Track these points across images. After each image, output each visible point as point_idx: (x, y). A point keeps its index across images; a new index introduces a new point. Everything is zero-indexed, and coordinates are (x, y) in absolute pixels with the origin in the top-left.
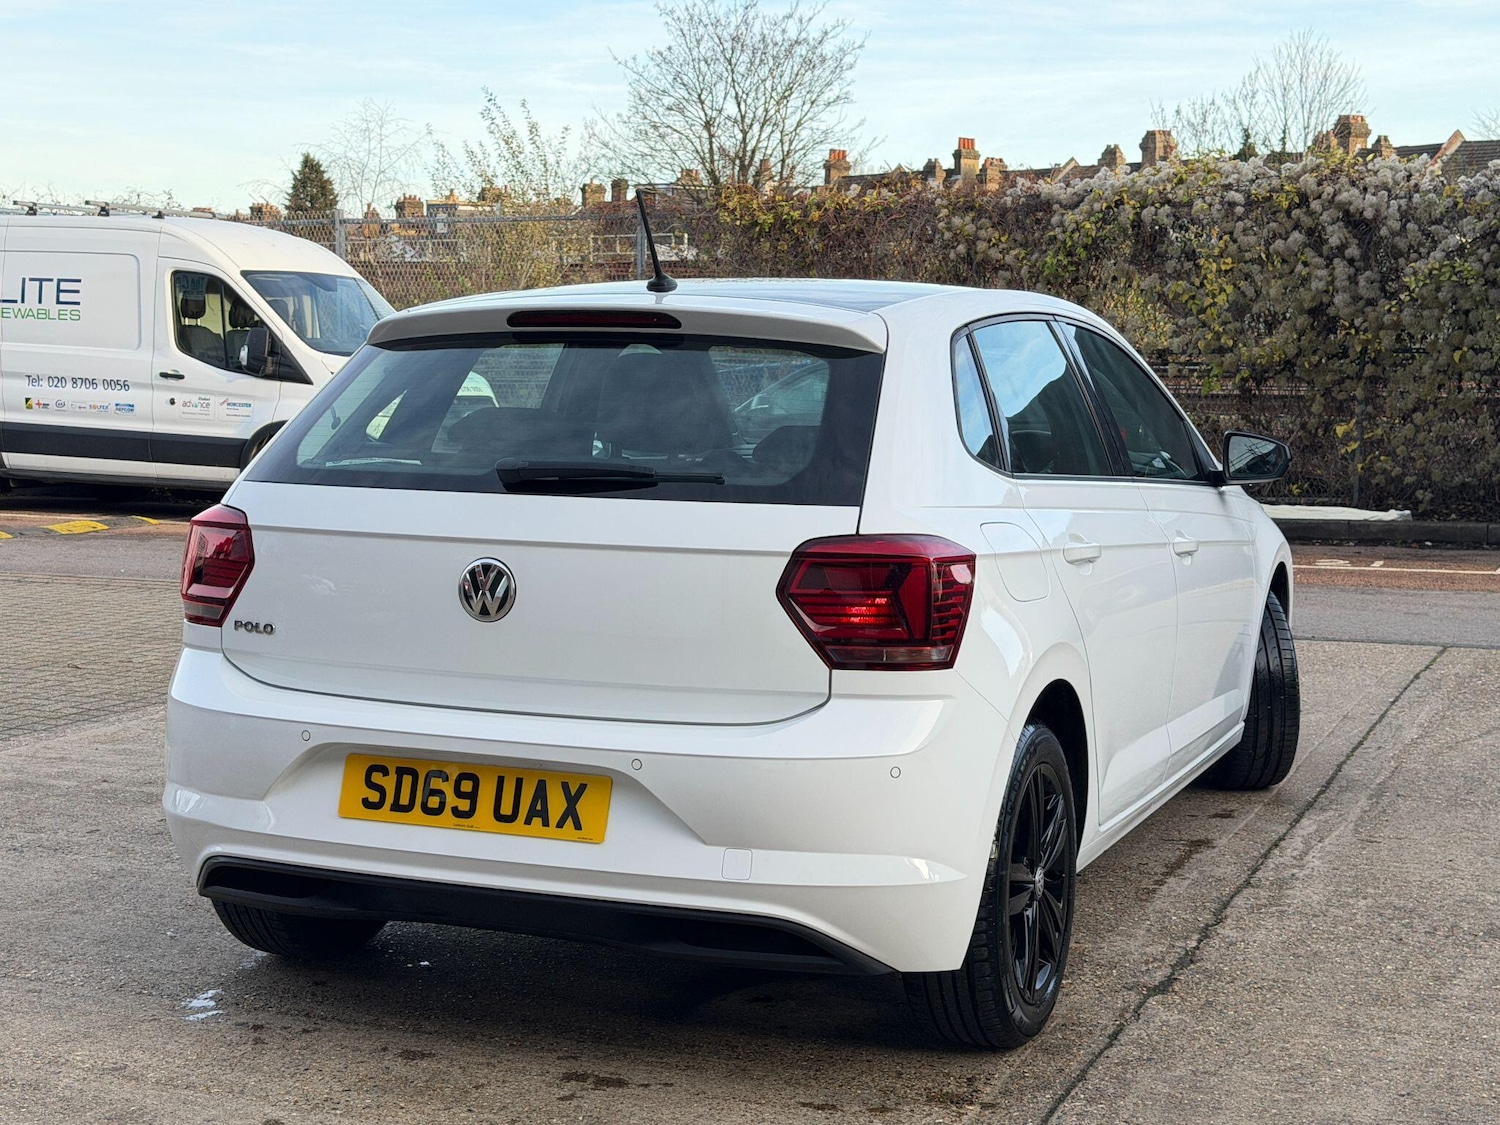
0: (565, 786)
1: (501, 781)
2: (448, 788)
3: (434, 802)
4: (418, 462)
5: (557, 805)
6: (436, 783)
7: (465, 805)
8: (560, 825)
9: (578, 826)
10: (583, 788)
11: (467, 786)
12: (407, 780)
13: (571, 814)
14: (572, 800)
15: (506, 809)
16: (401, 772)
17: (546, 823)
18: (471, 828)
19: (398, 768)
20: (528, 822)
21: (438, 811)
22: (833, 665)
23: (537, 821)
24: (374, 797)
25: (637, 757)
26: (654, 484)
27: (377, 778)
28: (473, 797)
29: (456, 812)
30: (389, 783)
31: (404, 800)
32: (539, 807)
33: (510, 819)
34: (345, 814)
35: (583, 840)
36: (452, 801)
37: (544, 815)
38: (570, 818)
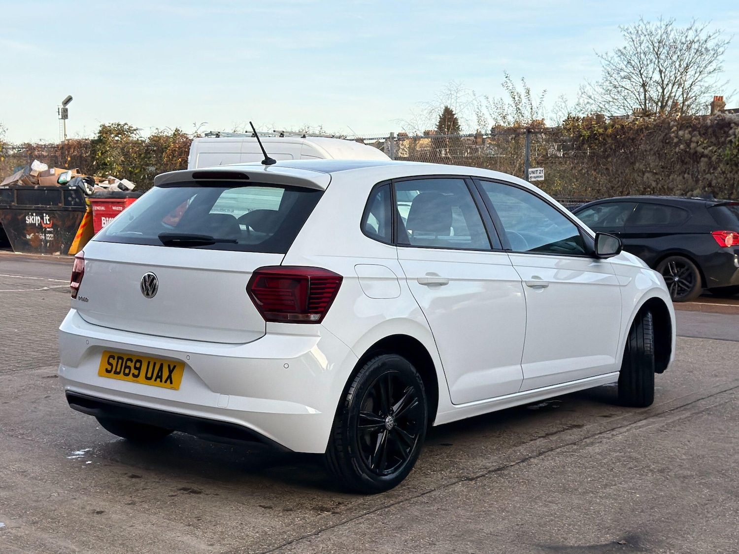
0: (169, 366)
1: (149, 363)
2: (132, 365)
3: (127, 371)
4: (141, 233)
5: (165, 374)
6: (129, 363)
7: (136, 372)
8: (166, 382)
9: (171, 383)
10: (175, 367)
11: (138, 365)
12: (120, 361)
13: (170, 377)
14: (171, 372)
15: (149, 375)
16: (119, 358)
17: (161, 381)
18: (137, 382)
20: (155, 380)
21: (127, 375)
22: (267, 319)
23: (158, 380)
24: (109, 368)
25: (188, 354)
26: (213, 243)
27: (111, 360)
28: (139, 369)
29: (134, 376)
30: (114, 362)
31: (118, 370)
32: (160, 375)
33: (150, 379)
34: (100, 375)
35: (172, 388)
36: (133, 371)
37: (161, 377)
38: (169, 380)
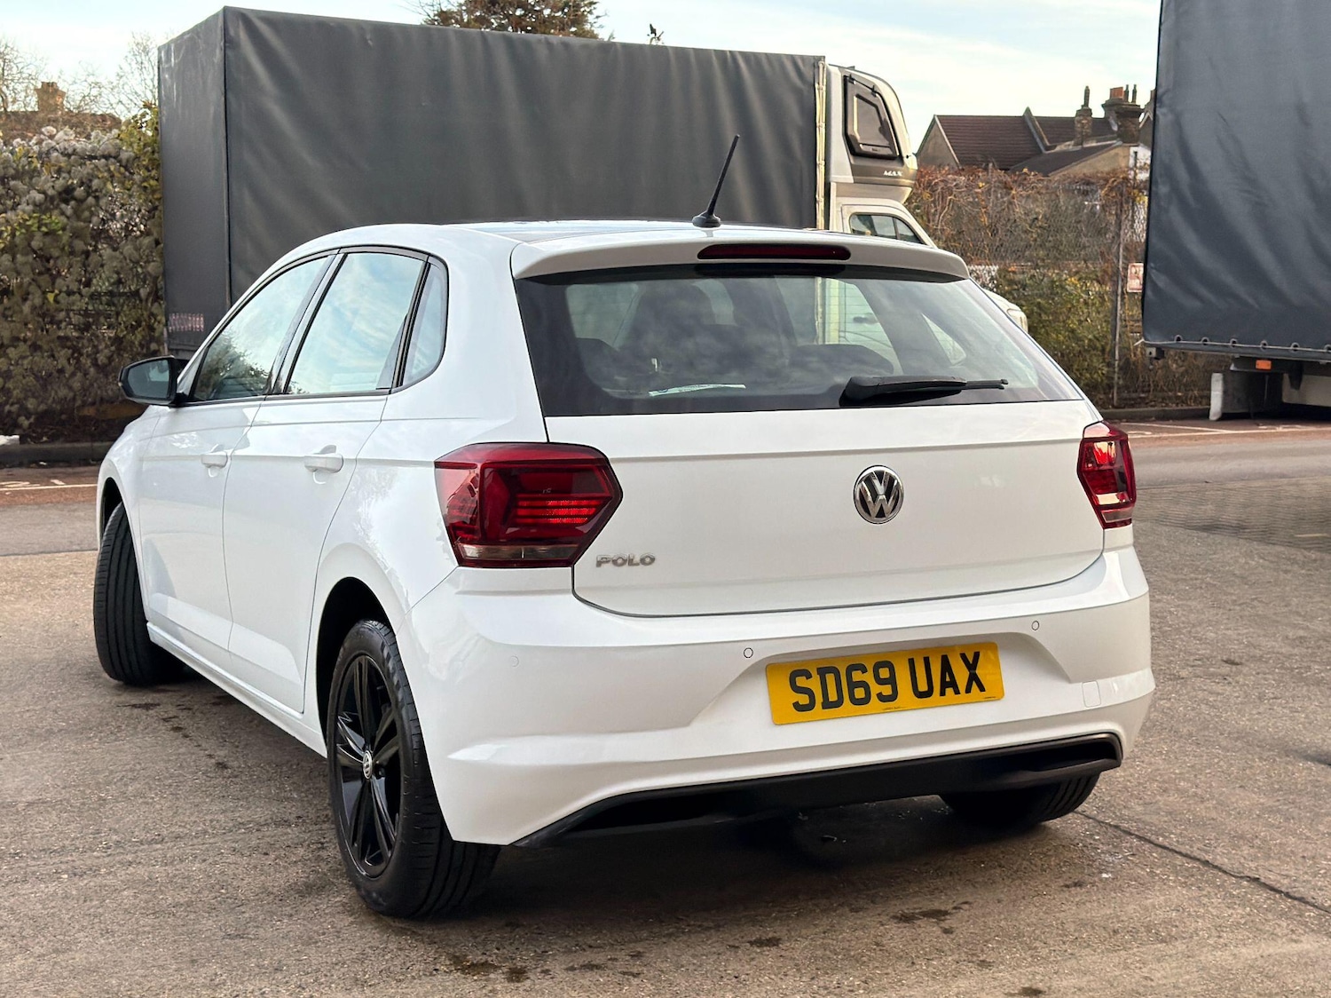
0: (964, 657)
1: (912, 662)
2: (868, 677)
3: (860, 693)
4: (743, 386)
5: (961, 675)
6: (857, 676)
7: (887, 690)
8: (968, 690)
9: (982, 689)
10: (977, 655)
12: (830, 678)
13: (973, 678)
14: (972, 666)
15: (923, 687)
16: (823, 672)
17: (957, 692)
18: (898, 709)
19: (818, 669)
20: (943, 693)
21: (866, 700)
22: (1108, 525)
23: (949, 691)
24: (804, 699)
25: (1035, 620)
27: (801, 682)
28: (892, 681)
29: (882, 698)
30: (814, 684)
31: (833, 697)
32: (948, 679)
33: (928, 694)
34: (779, 720)
35: (989, 699)
36: (876, 689)
37: (953, 684)
38: (974, 683)
